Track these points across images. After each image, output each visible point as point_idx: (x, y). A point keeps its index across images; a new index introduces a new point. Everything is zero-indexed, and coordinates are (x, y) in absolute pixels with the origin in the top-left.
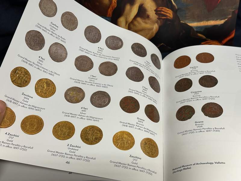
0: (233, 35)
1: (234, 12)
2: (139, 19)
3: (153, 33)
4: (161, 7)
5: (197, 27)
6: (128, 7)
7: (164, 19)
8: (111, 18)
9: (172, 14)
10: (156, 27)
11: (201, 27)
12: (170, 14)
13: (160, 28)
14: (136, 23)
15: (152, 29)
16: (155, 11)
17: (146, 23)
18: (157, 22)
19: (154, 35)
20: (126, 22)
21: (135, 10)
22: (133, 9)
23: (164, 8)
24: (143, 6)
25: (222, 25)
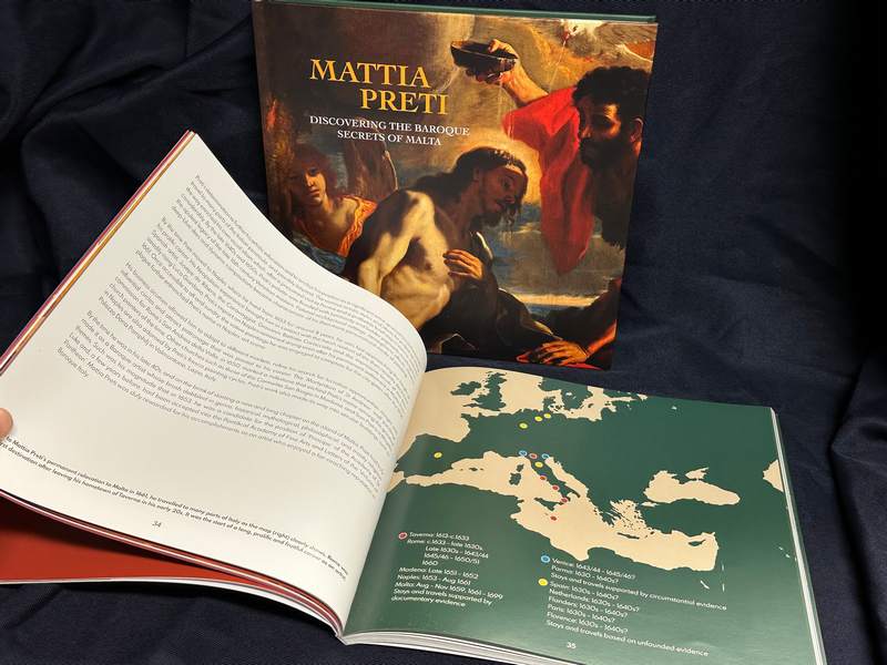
0: (611, 336)
1: (612, 283)
2: (407, 269)
3: (436, 306)
4: (457, 251)
6: (386, 239)
7: (463, 277)
9: (480, 270)
10: (443, 293)
11: (542, 308)
12: (475, 267)
13: (453, 295)
15: (436, 296)
16: (444, 256)
17: (423, 281)
18: (447, 282)
20: (379, 273)
21: (400, 249)
22: (396, 246)
23: (464, 252)
24: (420, 242)
25: (586, 308)
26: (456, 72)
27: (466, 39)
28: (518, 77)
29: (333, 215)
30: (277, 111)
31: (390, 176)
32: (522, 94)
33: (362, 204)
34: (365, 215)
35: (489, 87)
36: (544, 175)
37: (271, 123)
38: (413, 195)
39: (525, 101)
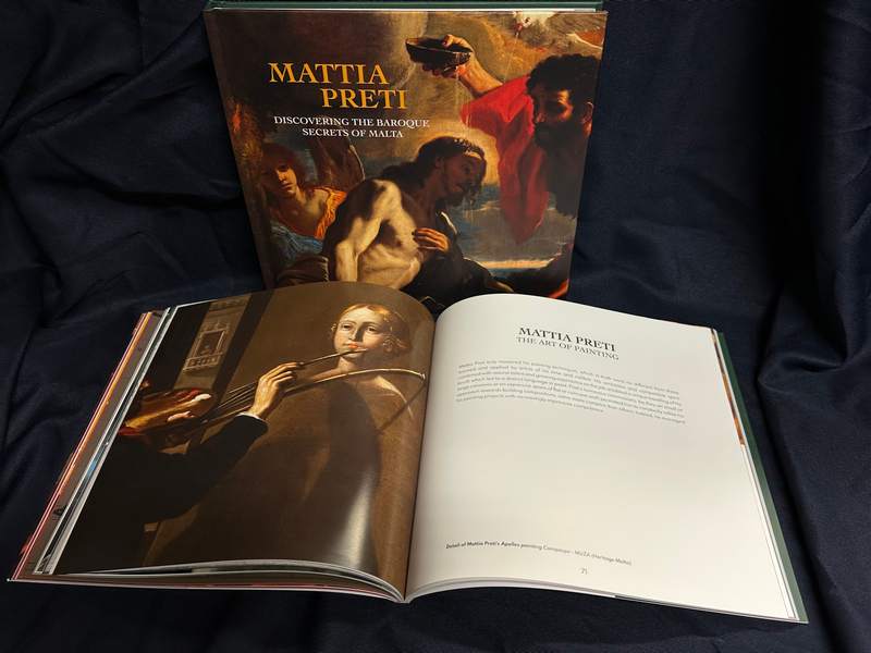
0: (565, 290)
1: (565, 247)
2: (380, 247)
3: (408, 276)
4: (424, 229)
5: (496, 271)
6: (358, 223)
7: (431, 250)
8: (324, 241)
9: (446, 243)
10: (414, 265)
11: (503, 271)
12: (441, 242)
13: (422, 265)
14: (374, 254)
15: (408, 267)
16: (413, 234)
17: (396, 256)
18: (417, 256)
19: (411, 279)
20: (355, 252)
21: (373, 230)
23: (431, 230)
24: (390, 223)
25: (543, 269)
26: (413, 68)
27: (420, 36)
28: (474, 70)
29: (306, 205)
30: (241, 114)
31: (357, 168)
32: (478, 86)
33: (333, 194)
34: (337, 203)
35: (446, 81)
36: (501, 158)
37: (237, 125)
38: (380, 183)
39: (482, 91)
